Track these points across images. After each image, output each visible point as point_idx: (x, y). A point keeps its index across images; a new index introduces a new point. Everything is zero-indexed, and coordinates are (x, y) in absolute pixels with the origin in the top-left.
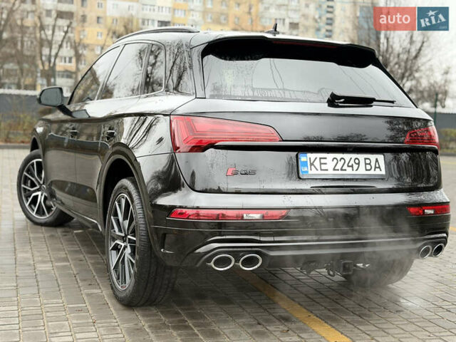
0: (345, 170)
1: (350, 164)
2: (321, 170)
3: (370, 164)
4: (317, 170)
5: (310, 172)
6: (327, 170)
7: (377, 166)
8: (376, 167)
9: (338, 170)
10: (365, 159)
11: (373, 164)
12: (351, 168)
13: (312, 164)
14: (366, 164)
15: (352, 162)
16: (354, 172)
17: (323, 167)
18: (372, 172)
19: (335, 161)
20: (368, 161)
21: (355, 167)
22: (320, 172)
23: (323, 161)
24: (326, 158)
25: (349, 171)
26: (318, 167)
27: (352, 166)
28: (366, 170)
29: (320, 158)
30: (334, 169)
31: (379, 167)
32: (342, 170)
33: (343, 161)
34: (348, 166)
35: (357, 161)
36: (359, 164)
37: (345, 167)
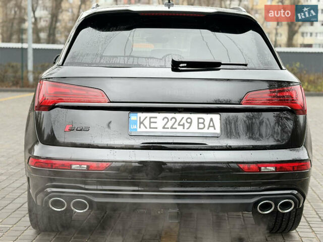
0: (176, 128)
1: (181, 123)
2: (150, 128)
3: (203, 123)
4: (146, 128)
5: (139, 130)
6: (157, 128)
7: (211, 125)
8: (209, 126)
9: (168, 128)
10: (199, 118)
11: (207, 124)
12: (182, 127)
13: (141, 123)
14: (199, 123)
15: (184, 121)
16: (185, 130)
17: (153, 125)
18: (205, 131)
19: (166, 120)
20: (201, 121)
21: (187, 125)
22: (149, 130)
23: (152, 120)
24: (156, 118)
25: (180, 129)
26: (148, 126)
27: (183, 125)
28: (199, 128)
29: (150, 118)
30: (164, 128)
31: (214, 126)
32: (172, 128)
33: (174, 120)
34: (179, 125)
35: (189, 121)
36: (191, 123)
37: (176, 125)
